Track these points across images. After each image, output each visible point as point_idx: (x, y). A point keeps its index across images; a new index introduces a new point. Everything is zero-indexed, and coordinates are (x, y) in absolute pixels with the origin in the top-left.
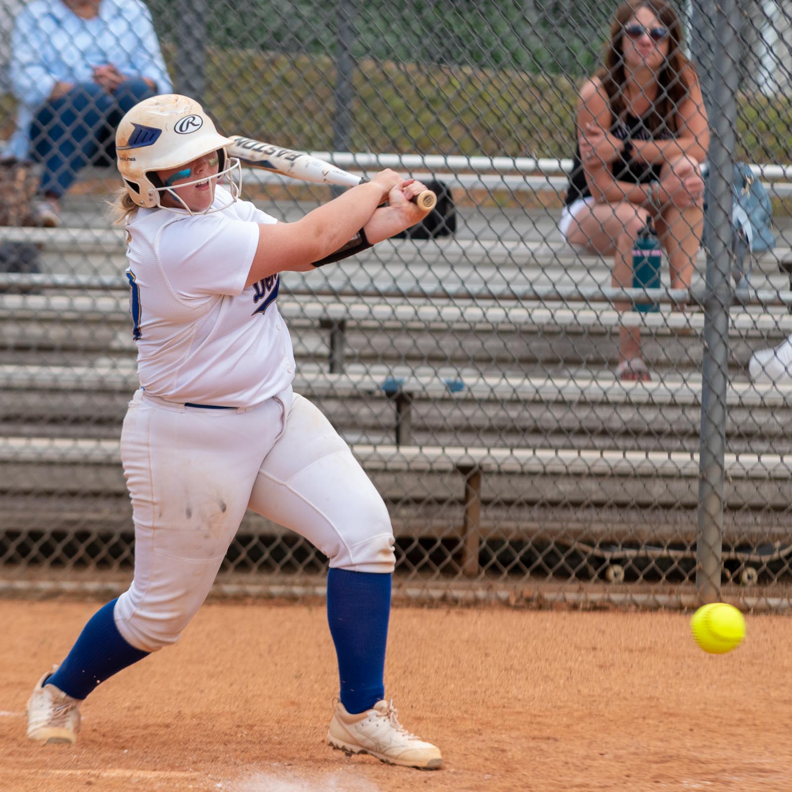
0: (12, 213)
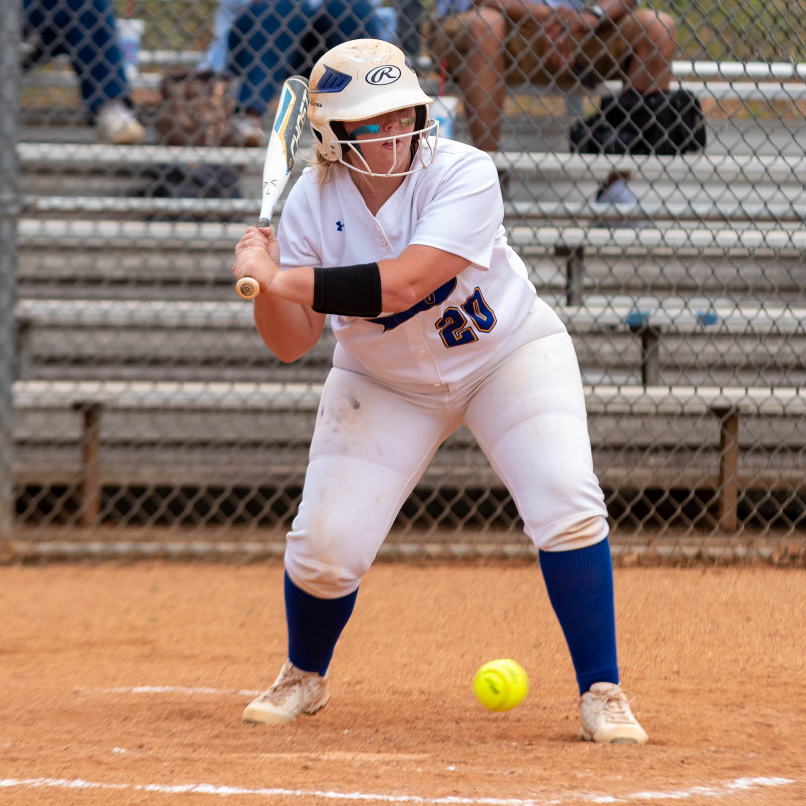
0: (210, 132)
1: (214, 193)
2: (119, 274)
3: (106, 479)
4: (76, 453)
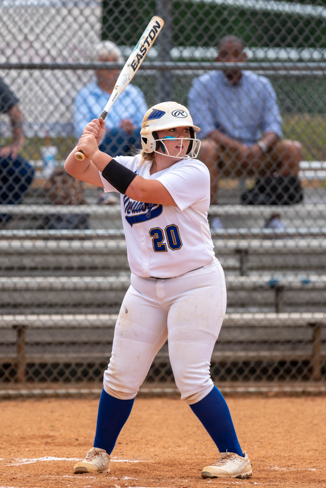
1: (76, 227)
2: (33, 265)
3: (28, 361)
4: (15, 348)
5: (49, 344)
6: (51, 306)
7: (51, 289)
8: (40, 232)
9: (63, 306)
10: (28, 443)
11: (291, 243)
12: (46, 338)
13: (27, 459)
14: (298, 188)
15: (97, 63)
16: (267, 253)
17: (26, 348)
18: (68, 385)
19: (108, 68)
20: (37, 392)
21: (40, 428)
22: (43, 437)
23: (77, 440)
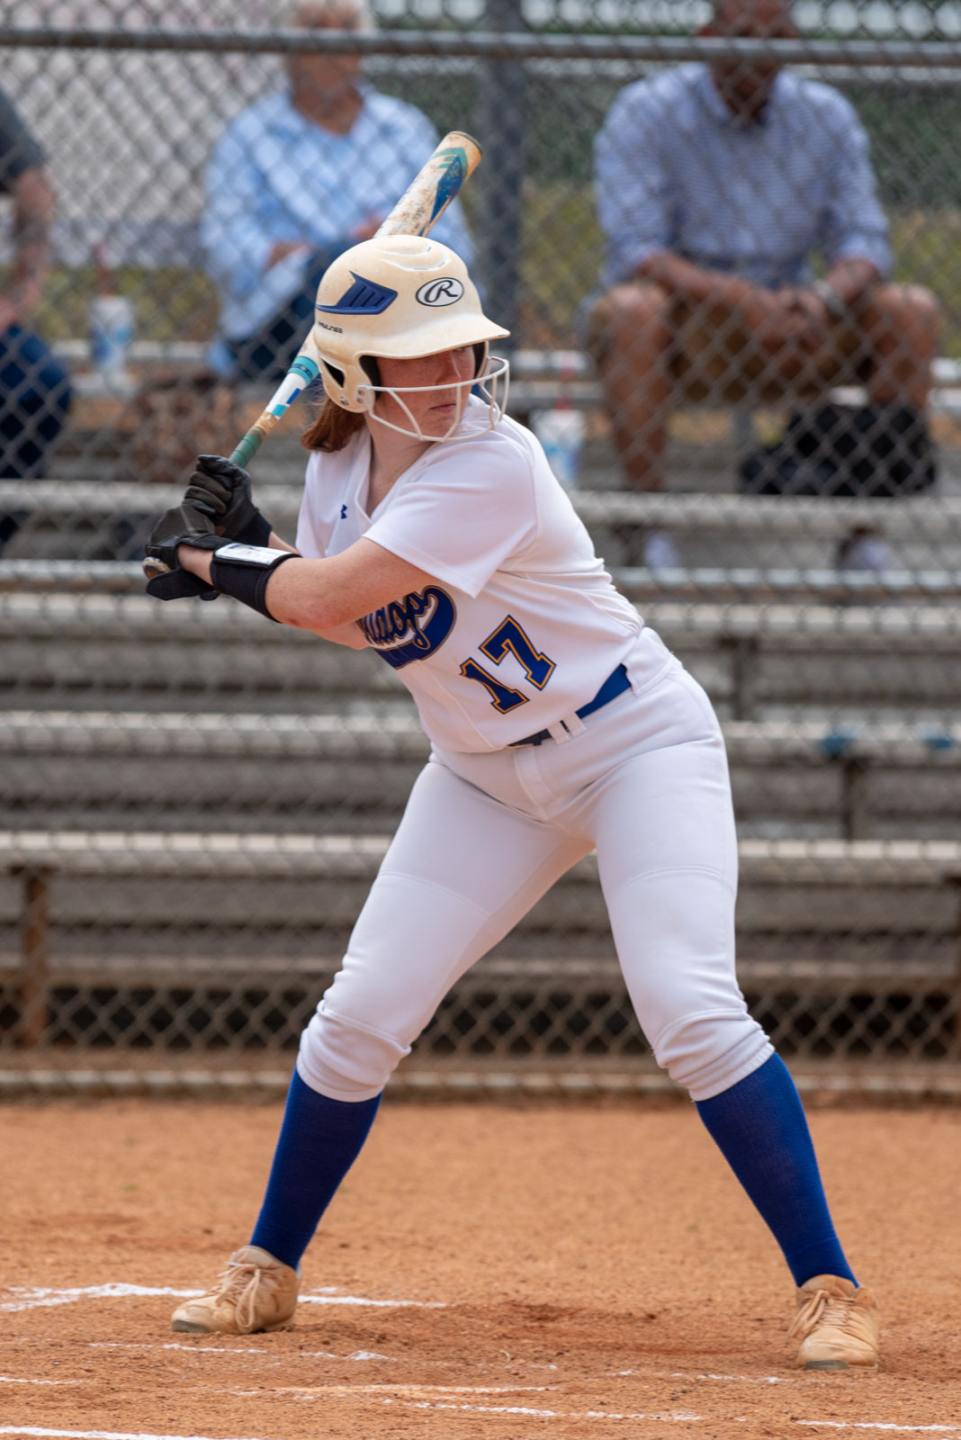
2: (77, 673)
3: (57, 979)
4: (15, 938)
5: (125, 926)
6: (133, 804)
7: (134, 752)
8: (103, 569)
9: (171, 805)
10: (54, 1241)
11: (895, 619)
12: (114, 906)
13: (49, 1291)
14: (920, 443)
15: (291, 31)
16: (819, 649)
17: (51, 938)
18: (182, 1058)
19: (322, 49)
20: (83, 1077)
21: (91, 1194)
22: (101, 1222)
23: (208, 1232)
